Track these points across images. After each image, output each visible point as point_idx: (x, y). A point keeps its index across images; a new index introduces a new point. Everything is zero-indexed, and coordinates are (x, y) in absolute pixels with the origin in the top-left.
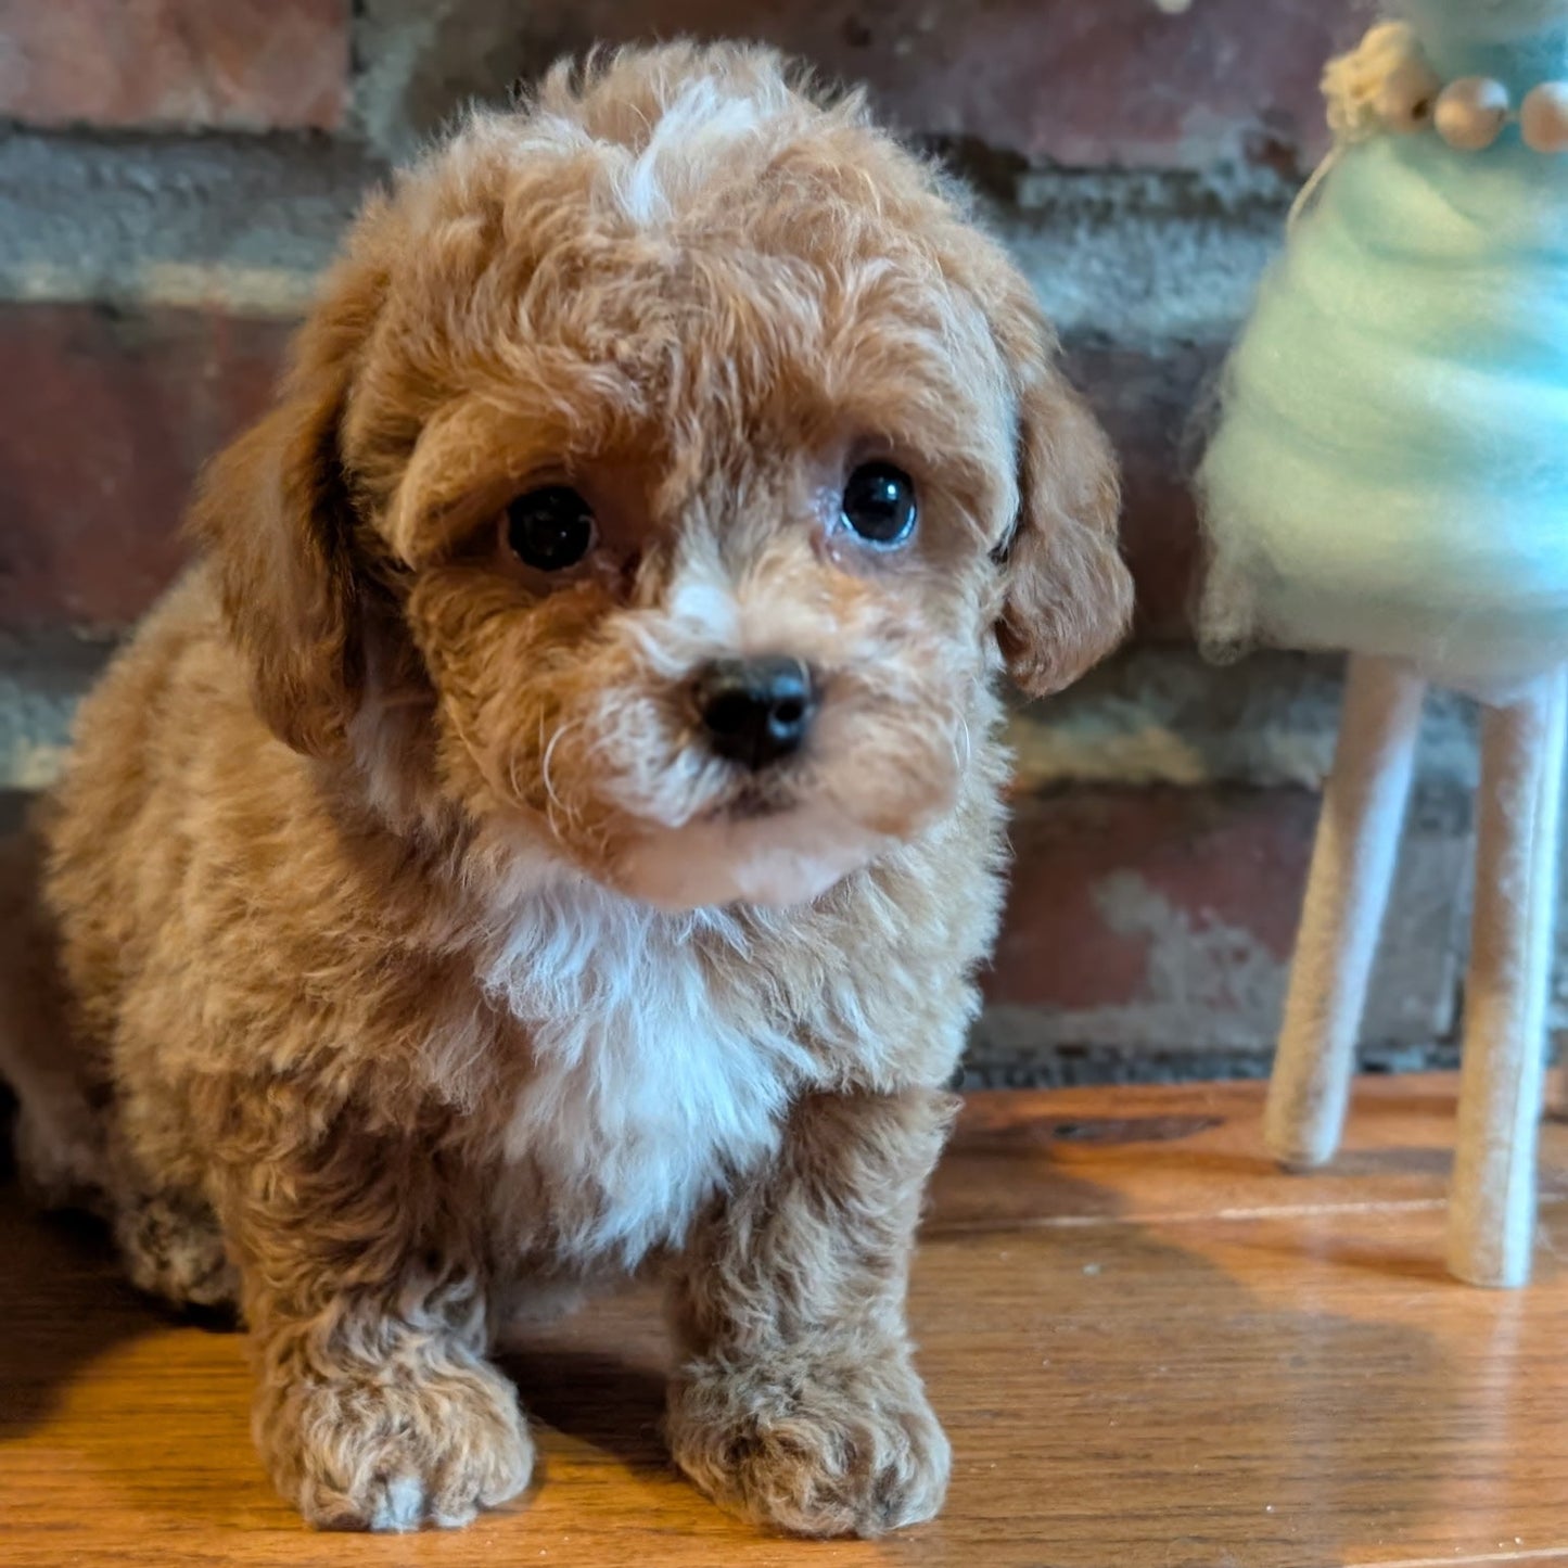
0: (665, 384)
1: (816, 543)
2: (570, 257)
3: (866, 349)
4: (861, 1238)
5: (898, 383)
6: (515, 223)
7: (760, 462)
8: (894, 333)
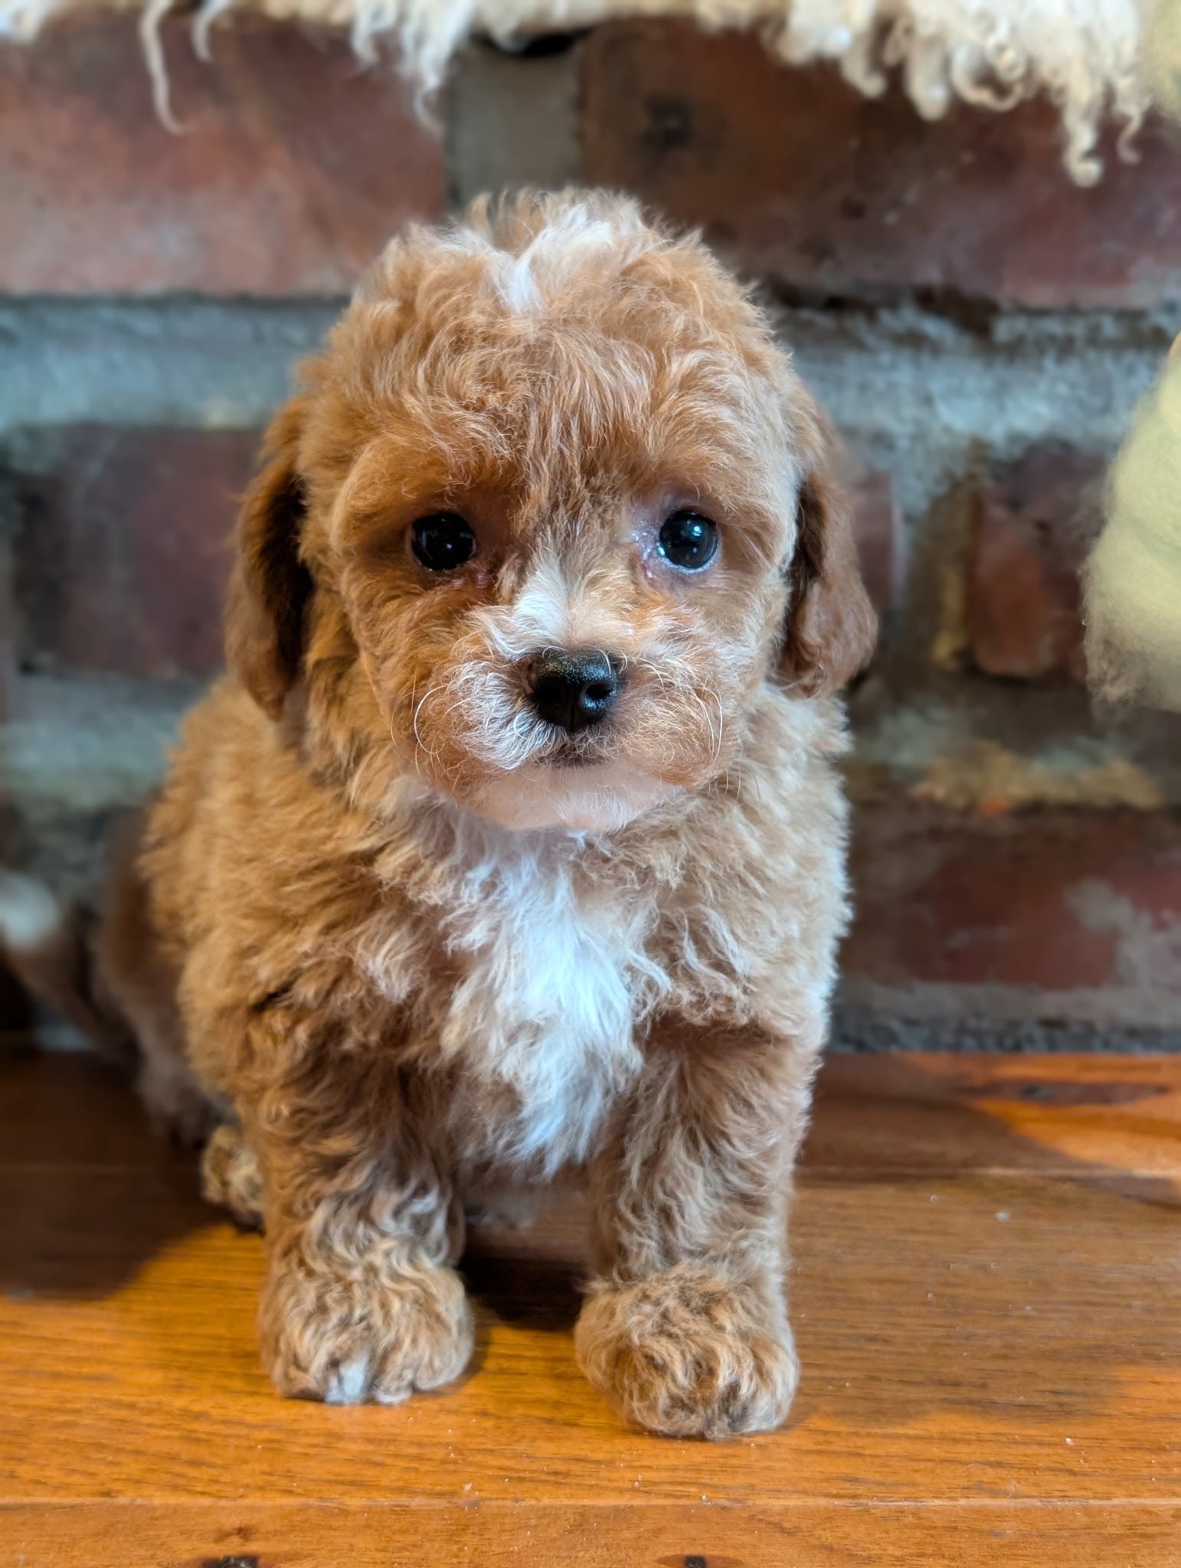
0: (524, 436)
1: (634, 564)
2: (459, 329)
3: (682, 418)
4: (733, 1178)
5: (704, 450)
6: (422, 306)
7: (596, 502)
8: (702, 408)
